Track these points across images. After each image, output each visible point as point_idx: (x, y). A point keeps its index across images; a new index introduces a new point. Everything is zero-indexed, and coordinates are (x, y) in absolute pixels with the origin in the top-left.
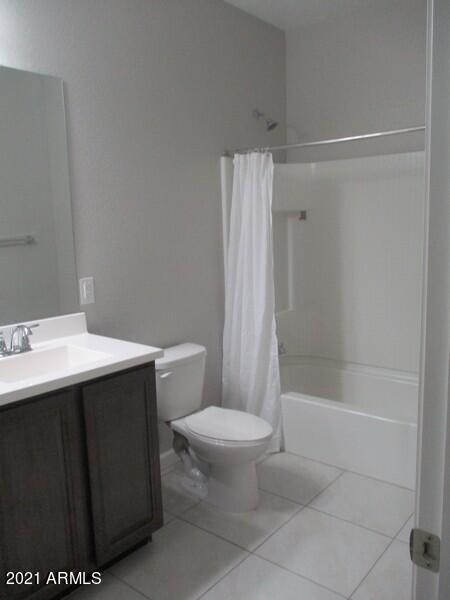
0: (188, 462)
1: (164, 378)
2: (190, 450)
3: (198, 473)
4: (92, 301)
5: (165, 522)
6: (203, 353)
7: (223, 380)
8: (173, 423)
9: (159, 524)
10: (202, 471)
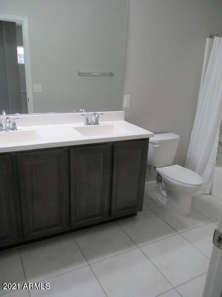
0: (161, 188)
1: (156, 147)
2: (163, 183)
3: (165, 194)
4: (129, 106)
5: (143, 209)
6: (177, 139)
7: (188, 154)
8: (157, 168)
9: (141, 210)
10: (167, 194)
